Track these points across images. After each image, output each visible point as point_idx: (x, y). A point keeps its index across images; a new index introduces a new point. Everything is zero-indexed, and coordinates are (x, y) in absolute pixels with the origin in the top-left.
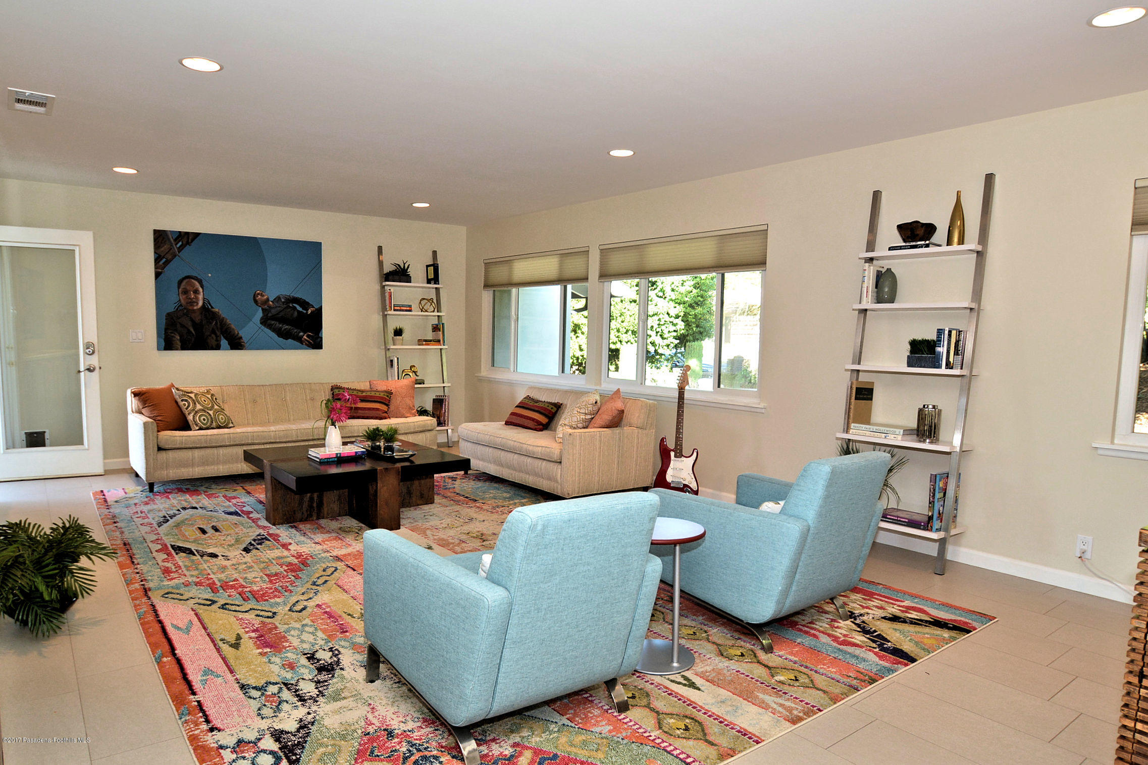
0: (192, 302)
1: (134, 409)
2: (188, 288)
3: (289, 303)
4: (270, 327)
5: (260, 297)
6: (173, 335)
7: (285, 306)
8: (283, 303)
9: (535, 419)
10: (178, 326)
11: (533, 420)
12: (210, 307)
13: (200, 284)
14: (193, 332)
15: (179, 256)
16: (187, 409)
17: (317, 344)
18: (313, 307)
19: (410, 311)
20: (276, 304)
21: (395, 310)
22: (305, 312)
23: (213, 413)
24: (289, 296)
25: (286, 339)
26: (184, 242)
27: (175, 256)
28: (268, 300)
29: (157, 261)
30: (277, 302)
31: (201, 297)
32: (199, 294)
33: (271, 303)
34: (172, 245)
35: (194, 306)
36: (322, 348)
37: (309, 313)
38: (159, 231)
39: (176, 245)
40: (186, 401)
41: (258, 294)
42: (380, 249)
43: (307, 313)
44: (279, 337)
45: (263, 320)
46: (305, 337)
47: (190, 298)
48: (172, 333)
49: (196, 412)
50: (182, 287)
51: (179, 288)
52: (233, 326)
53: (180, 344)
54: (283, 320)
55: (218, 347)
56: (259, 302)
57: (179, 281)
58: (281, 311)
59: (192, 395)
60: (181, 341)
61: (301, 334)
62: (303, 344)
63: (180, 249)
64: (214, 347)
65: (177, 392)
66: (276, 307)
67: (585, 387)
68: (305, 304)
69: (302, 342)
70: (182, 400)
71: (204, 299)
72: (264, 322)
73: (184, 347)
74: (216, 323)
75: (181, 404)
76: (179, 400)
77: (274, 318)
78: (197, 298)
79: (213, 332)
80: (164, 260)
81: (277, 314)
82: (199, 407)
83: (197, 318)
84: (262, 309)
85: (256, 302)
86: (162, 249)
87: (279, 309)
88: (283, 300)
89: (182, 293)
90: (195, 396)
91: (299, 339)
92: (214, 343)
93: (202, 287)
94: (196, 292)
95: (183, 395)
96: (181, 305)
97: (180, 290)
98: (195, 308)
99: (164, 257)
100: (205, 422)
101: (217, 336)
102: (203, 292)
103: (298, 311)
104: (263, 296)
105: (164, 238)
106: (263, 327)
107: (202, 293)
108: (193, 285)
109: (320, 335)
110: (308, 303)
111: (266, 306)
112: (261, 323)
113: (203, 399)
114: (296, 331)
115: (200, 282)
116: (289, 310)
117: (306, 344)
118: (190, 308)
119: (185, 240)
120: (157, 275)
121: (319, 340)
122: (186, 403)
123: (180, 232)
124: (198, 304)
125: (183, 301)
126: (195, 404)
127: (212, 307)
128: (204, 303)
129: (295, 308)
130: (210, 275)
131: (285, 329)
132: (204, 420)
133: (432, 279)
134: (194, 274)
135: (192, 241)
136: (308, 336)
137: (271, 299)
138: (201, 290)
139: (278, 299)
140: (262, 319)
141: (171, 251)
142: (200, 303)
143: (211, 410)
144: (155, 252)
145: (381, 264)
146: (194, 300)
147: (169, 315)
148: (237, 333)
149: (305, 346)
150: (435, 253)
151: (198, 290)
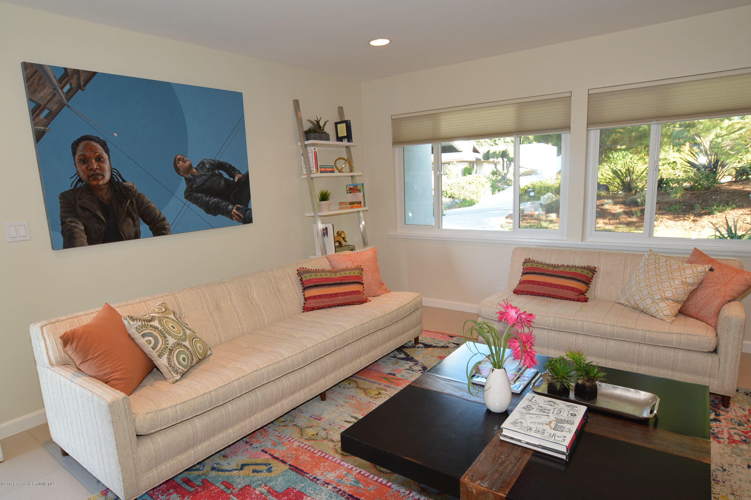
0: (95, 175)
1: (53, 359)
2: (88, 154)
3: (214, 169)
4: (196, 201)
5: (181, 163)
6: (73, 224)
7: (210, 173)
8: (209, 169)
9: (575, 288)
10: (79, 209)
11: (573, 289)
12: (121, 181)
13: (104, 148)
14: (103, 218)
15: (69, 107)
16: (153, 348)
17: (247, 219)
18: (240, 173)
19: (333, 172)
20: (200, 171)
21: (321, 172)
22: (232, 179)
23: (190, 344)
24: (214, 160)
25: (215, 215)
26: (74, 85)
27: (62, 106)
28: (191, 166)
29: (35, 111)
30: (202, 168)
31: (107, 166)
32: (103, 162)
33: (194, 170)
34: (55, 89)
35: (99, 180)
36: (252, 223)
37: (236, 181)
38: (32, 65)
39: (62, 88)
40: (150, 335)
41: (179, 159)
42: (296, 103)
43: (234, 180)
44: (207, 213)
45: (187, 194)
46: (234, 210)
47: (92, 169)
48: (71, 222)
49: (171, 351)
50: (79, 153)
51: (74, 154)
52: (153, 205)
53: (85, 237)
54: (210, 192)
55: (137, 236)
56: (181, 170)
57: (73, 145)
58: (206, 181)
59: (156, 323)
60: (87, 231)
61: (230, 207)
62: (233, 220)
63: (70, 95)
64: (133, 235)
65: (132, 323)
66: (201, 176)
67: (567, 242)
68: (231, 170)
69: (231, 217)
70: (143, 336)
71: (112, 170)
72: (190, 195)
73: (92, 241)
74: (132, 202)
75: (142, 341)
76: (137, 336)
77: (199, 190)
78: (102, 169)
79: (129, 215)
80: (46, 112)
81: (203, 184)
82: (171, 341)
83: (105, 195)
84: (185, 178)
85: (177, 170)
86: (41, 94)
87: (204, 177)
88: (208, 166)
89: (79, 162)
90: (160, 323)
91: (228, 214)
92: (132, 232)
93: (107, 151)
94: (99, 159)
95: (142, 326)
96: (80, 180)
97: (77, 157)
98: (101, 183)
99: (45, 108)
100: (186, 363)
101: (134, 221)
102: (109, 158)
103: (225, 179)
104: (184, 161)
105: (41, 77)
106: (188, 203)
107: (108, 161)
108: (92, 149)
109: (249, 207)
110: (234, 169)
111: (190, 175)
112: (186, 198)
113: (170, 325)
114: (224, 203)
115: (104, 145)
116: (215, 178)
117: (236, 219)
118: (94, 183)
119: (74, 82)
120: (39, 136)
121: (248, 212)
122: (150, 338)
123: (66, 69)
124: (104, 177)
125: (81, 174)
126: (165, 337)
127: (124, 181)
128: (112, 175)
129: (221, 175)
130: (116, 135)
131: (213, 203)
132: (184, 359)
133: (344, 137)
134: (95, 134)
135: (85, 85)
136: (238, 209)
137: (195, 165)
138: (105, 156)
139: (202, 164)
140: (186, 192)
141: (56, 99)
142: (108, 176)
143: (185, 340)
144: (30, 100)
145: (299, 120)
146: (98, 171)
147: (64, 196)
148: (158, 213)
149: (235, 221)
150: (341, 109)
151: (103, 157)
